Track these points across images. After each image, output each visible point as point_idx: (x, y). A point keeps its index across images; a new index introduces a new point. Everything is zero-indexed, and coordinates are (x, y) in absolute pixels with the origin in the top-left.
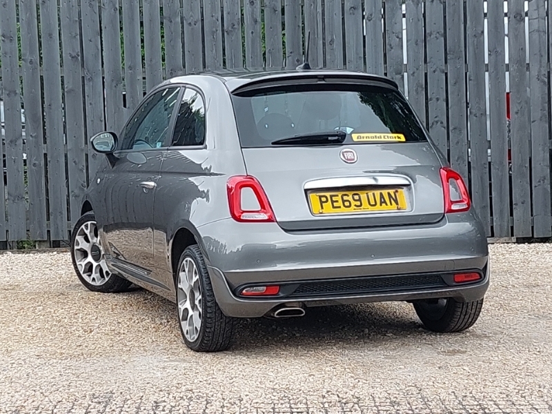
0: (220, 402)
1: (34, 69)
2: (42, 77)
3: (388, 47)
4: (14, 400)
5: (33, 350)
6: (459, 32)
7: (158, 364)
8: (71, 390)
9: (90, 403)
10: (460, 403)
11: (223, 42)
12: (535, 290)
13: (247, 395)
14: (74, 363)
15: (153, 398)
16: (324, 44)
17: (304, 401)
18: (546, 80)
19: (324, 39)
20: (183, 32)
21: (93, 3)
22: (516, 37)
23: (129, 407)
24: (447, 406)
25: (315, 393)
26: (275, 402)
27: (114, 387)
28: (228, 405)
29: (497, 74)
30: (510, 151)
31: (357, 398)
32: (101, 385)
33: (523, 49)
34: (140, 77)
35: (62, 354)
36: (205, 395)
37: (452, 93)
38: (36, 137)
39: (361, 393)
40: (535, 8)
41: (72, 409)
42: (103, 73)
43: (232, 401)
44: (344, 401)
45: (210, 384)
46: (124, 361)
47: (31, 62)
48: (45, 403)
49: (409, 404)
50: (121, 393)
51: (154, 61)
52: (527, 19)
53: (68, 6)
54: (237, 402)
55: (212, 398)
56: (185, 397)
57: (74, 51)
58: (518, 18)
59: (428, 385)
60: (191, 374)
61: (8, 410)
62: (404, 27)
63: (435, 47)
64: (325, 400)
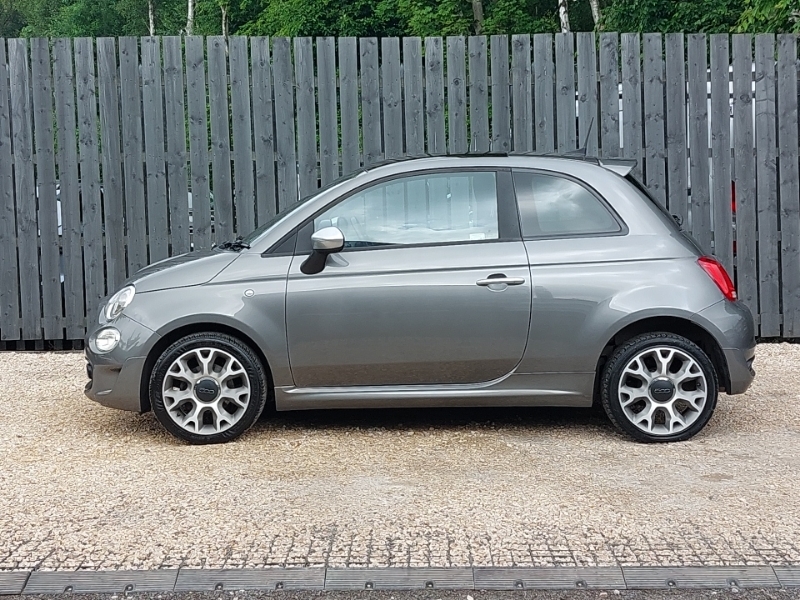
0: (463, 540)
1: (224, 153)
2: (232, 162)
3: (603, 130)
4: (224, 533)
5: (237, 467)
6: (681, 114)
7: (380, 487)
8: (289, 520)
9: (312, 538)
10: (751, 547)
11: (425, 124)
12: (784, 398)
13: (494, 532)
14: (285, 484)
15: (385, 534)
16: (534, 127)
17: (564, 541)
18: (775, 167)
19: (534, 121)
20: (382, 115)
21: (287, 83)
22: (742, 119)
23: (359, 545)
24: (738, 551)
25: (575, 532)
26: (530, 542)
27: (336, 518)
28: (475, 545)
29: (721, 159)
30: (735, 243)
31: (626, 538)
32: (321, 514)
33: (750, 133)
34: (336, 163)
35: (270, 472)
36: (444, 531)
37: (673, 180)
38: (225, 226)
39: (629, 532)
40: (763, 88)
41: (293, 546)
42: (297, 157)
43: (478, 539)
44: (611, 542)
45: (447, 516)
46: (342, 483)
47: (221, 146)
48: (260, 538)
49: (690, 546)
50: (346, 526)
51: (351, 145)
52: (754, 100)
53: (261, 85)
54: (485, 541)
55: (453, 535)
56: (421, 533)
57: (266, 133)
58: (745, 99)
59: (704, 521)
60: (424, 504)
61: (219, 546)
62: (621, 108)
63: (655, 129)
64: (588, 540)
